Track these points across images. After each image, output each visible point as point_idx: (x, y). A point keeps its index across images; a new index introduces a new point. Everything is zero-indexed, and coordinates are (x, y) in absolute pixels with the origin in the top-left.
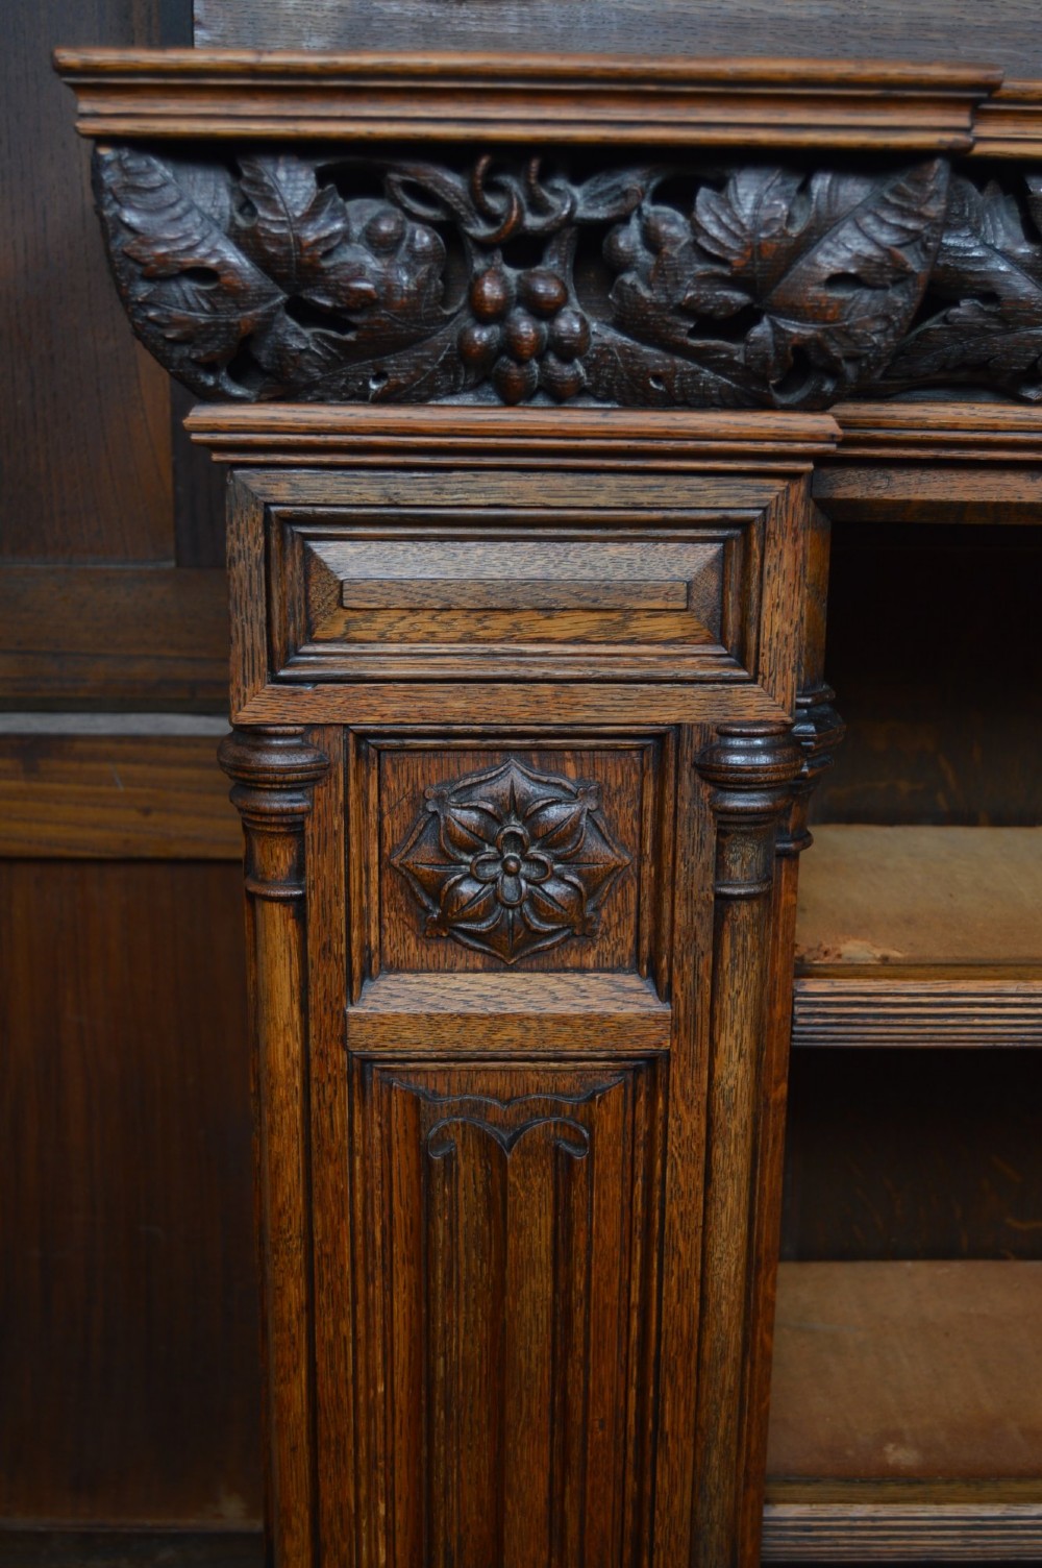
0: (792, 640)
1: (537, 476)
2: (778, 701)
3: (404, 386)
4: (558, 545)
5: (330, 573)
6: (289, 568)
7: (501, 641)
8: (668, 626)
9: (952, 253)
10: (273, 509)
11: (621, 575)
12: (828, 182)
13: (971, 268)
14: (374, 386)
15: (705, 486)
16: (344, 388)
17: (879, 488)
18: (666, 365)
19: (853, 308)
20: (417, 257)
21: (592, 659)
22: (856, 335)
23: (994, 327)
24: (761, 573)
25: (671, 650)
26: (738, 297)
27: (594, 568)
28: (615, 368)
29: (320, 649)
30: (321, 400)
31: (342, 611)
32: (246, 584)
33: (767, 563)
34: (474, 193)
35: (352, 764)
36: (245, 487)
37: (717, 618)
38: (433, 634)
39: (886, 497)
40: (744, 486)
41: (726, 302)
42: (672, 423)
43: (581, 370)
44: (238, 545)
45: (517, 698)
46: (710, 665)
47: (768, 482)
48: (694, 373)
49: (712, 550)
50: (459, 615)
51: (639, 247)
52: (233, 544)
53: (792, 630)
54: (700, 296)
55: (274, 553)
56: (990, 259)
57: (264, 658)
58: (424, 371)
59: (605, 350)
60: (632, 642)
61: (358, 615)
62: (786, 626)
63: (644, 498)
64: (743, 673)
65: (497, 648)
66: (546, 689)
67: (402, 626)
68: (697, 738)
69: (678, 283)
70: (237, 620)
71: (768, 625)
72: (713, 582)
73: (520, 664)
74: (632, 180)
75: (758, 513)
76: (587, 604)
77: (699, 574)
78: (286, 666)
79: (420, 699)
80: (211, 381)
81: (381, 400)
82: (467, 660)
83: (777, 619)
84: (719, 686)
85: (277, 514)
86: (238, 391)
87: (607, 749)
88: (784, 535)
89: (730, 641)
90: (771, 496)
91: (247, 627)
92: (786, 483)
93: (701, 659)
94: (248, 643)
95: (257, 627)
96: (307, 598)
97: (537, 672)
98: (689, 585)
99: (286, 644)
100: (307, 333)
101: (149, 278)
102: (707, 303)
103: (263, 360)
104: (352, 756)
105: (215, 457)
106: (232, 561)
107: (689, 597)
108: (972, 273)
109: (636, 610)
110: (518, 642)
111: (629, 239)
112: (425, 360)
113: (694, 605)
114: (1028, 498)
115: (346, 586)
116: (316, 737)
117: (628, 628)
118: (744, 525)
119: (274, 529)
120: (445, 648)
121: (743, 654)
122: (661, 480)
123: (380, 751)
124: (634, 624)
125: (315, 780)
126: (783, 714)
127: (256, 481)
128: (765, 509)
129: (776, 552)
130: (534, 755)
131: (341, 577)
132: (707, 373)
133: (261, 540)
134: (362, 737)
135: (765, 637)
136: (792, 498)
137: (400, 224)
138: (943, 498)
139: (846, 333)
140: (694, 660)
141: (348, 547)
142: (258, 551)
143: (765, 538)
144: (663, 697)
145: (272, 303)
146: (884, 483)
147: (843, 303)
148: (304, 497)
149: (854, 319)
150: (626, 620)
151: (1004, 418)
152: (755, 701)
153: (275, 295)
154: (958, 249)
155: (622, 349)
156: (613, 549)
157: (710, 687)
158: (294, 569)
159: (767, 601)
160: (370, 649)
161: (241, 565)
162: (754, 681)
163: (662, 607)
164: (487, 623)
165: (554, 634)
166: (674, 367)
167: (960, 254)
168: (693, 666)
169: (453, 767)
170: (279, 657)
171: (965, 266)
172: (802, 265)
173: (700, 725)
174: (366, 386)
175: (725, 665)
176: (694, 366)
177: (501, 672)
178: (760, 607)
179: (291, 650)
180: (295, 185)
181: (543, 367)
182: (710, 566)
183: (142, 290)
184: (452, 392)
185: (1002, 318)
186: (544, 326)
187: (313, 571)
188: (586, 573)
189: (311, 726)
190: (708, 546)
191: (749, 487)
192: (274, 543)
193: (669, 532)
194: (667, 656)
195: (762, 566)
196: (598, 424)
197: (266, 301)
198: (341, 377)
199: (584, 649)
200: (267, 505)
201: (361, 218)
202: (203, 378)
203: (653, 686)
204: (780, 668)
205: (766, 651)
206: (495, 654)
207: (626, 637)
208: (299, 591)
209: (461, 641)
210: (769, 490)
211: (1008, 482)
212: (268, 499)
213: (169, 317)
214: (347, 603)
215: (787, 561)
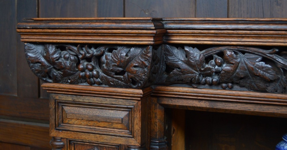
0: (139, 131)
1: (96, 98)
2: (138, 142)
3: (73, 81)
4: (101, 110)
5: (65, 112)
6: (59, 111)
7: (92, 126)
8: (119, 126)
9: (171, 60)
10: (56, 101)
11: (111, 116)
12: (133, 49)
13: (175, 63)
14: (69, 81)
15: (124, 101)
16: (65, 81)
17: (170, 102)
18: (112, 80)
19: (139, 71)
20: (71, 60)
21: (107, 131)
22: (140, 76)
23: (181, 74)
24: (134, 117)
25: (120, 130)
26: (121, 69)
27: (107, 114)
28: (104, 80)
29: (64, 124)
30: (62, 83)
31: (67, 119)
32: (52, 113)
33: (135, 116)
34: (78, 50)
35: (68, 145)
36: (52, 97)
37: (128, 125)
38: (81, 124)
39: (171, 104)
40: (130, 102)
41: (118, 70)
42: (115, 90)
43: (100, 80)
44: (51, 106)
45: (93, 136)
46: (126, 134)
47: (134, 101)
48: (118, 81)
49: (127, 113)
50: (85, 121)
51: (105, 60)
52: (50, 106)
53: (139, 129)
54: (113, 69)
55: (57, 108)
56: (179, 61)
57: (54, 125)
58: (76, 79)
59: (102, 77)
60: (114, 128)
61: (70, 119)
62: (138, 128)
63: (113, 103)
64: (131, 136)
65: (91, 127)
66: (98, 135)
67: (76, 122)
68: (123, 147)
69: (110, 66)
70: (51, 118)
71: (135, 127)
72: (127, 119)
73: (95, 130)
74: (102, 49)
75: (133, 107)
76: (105, 121)
77: (124, 117)
78: (58, 127)
79: (78, 135)
80: (45, 79)
81: (71, 83)
82: (87, 129)
83: (137, 126)
84: (127, 138)
85: (57, 101)
86: (50, 81)
87: (110, 147)
88: (137, 111)
89: (130, 130)
90: (135, 104)
91: (52, 120)
92: (138, 101)
93: (125, 132)
94: (52, 122)
95: (53, 120)
96: (62, 116)
97: (97, 132)
98: (122, 119)
99: (58, 123)
100: (57, 72)
101: (32, 63)
102: (115, 70)
103: (51, 76)
104: (68, 144)
105: (48, 91)
106: (50, 109)
107: (122, 121)
108: (175, 64)
109: (114, 123)
110: (95, 126)
111: (104, 58)
112: (75, 77)
113: (123, 122)
114: (198, 106)
115: (67, 114)
116: (62, 140)
117: (113, 126)
118: (131, 108)
119: (56, 104)
120: (83, 126)
121: (132, 132)
122: (116, 100)
123: (74, 144)
124: (114, 125)
125: (62, 147)
126: (138, 144)
127: (54, 95)
128: (134, 106)
129: (136, 114)
130: (99, 147)
131: (67, 113)
132: (120, 81)
133: (54, 105)
134: (70, 141)
135: (135, 129)
136: (139, 104)
137: (69, 55)
138: (182, 105)
139: (138, 76)
140: (124, 133)
141: (68, 107)
142: (54, 107)
143: (134, 111)
144: (117, 139)
145: (50, 67)
146: (171, 101)
147: (137, 71)
148: (60, 99)
149: (139, 73)
150: (112, 124)
151: (188, 90)
152: (134, 142)
153: (51, 66)
154: (172, 59)
155: (105, 77)
156: (110, 111)
157: (125, 138)
158: (60, 110)
159: (135, 123)
160: (71, 125)
161: (51, 109)
162: (133, 138)
163: (117, 122)
164: (90, 123)
165: (101, 126)
166: (113, 80)
167: (172, 60)
168: (123, 134)
169: (86, 148)
170: (57, 126)
171: (174, 63)
172: (130, 64)
173: (124, 145)
174: (68, 81)
175: (129, 134)
176: (117, 80)
177: (91, 132)
178: (134, 124)
179: (59, 125)
180: (52, 49)
181: (93, 79)
182: (126, 116)
183: (32, 64)
184: (82, 83)
185: (182, 72)
186: (91, 73)
187: (63, 111)
188: (105, 115)
189: (62, 138)
190: (126, 112)
191: (131, 102)
192: (56, 106)
193: (119, 109)
194: (119, 131)
195: (134, 116)
196: (103, 89)
197: (49, 67)
198: (64, 79)
199: (105, 129)
200: (55, 100)
201: (63, 54)
202: (43, 79)
203: (116, 137)
204: (138, 136)
205: (135, 132)
206: (91, 128)
207: (112, 127)
208: (61, 114)
209: (86, 125)
210: (135, 103)
211: (194, 102)
212: (56, 99)
213: (35, 69)
214: (67, 117)
215: (138, 116)
